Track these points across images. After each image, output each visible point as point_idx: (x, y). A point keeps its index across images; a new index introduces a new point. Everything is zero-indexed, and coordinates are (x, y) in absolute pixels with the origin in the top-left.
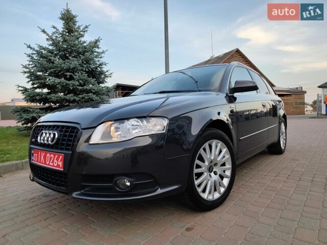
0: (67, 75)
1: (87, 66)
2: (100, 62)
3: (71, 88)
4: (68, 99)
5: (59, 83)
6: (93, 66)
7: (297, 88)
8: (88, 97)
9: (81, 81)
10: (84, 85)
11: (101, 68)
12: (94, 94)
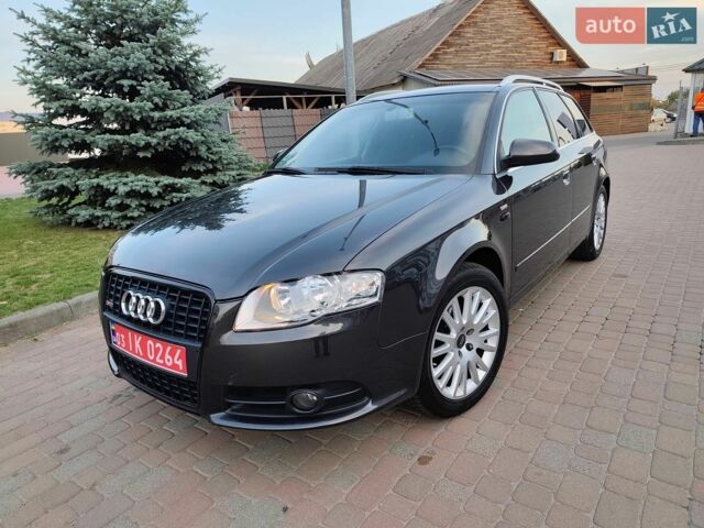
0: (122, 86)
1: (166, 61)
2: (194, 48)
3: (138, 118)
4: (134, 143)
5: (108, 108)
6: (178, 59)
7: (637, 69)
8: (177, 137)
9: (156, 100)
10: (164, 107)
11: (197, 62)
12: (189, 126)
